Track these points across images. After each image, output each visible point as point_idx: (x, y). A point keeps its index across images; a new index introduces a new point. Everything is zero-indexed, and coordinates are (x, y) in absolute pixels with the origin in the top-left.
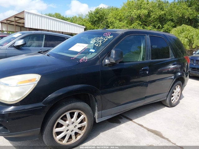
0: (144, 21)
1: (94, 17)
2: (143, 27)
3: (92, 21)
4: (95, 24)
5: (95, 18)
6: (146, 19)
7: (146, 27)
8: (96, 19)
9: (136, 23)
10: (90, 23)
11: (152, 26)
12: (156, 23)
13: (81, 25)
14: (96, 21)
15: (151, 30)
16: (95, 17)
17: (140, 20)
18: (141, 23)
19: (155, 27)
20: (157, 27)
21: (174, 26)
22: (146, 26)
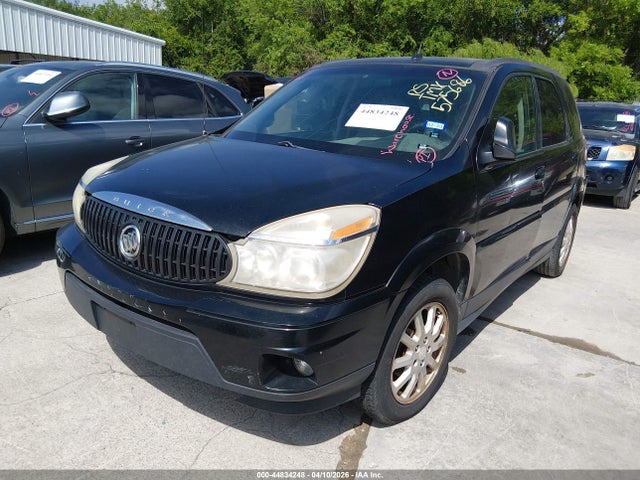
0: (363, 27)
1: (188, 7)
2: (361, 45)
3: (180, 22)
4: (193, 31)
5: (191, 10)
6: (368, 20)
7: (369, 46)
8: (193, 13)
9: (338, 30)
10: (174, 29)
11: (389, 40)
12: (398, 32)
13: (145, 33)
14: (193, 21)
15: (385, 54)
16: (193, 7)
17: (350, 22)
18: (354, 32)
19: (395, 44)
20: (403, 46)
21: (451, 41)
22: (370, 40)
